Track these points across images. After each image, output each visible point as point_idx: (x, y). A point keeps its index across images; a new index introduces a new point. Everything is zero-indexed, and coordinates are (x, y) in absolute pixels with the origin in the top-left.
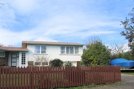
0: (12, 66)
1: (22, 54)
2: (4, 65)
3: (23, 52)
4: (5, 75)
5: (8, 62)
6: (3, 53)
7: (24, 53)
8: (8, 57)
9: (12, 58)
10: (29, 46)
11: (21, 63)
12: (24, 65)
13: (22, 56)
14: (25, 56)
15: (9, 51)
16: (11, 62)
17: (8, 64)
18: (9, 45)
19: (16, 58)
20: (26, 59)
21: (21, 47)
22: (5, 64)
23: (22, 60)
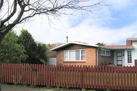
0: (117, 65)
1: (128, 52)
2: (110, 64)
3: (128, 50)
4: (117, 73)
5: (113, 61)
6: (108, 51)
7: (130, 51)
8: (113, 55)
9: (117, 56)
10: (135, 43)
11: (127, 61)
12: (131, 63)
13: (128, 54)
14: (131, 54)
15: (114, 50)
16: (117, 61)
17: (113, 62)
18: (112, 44)
19: (122, 56)
20: (132, 57)
21: (126, 45)
22: (110, 62)
23: (128, 58)
